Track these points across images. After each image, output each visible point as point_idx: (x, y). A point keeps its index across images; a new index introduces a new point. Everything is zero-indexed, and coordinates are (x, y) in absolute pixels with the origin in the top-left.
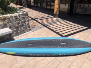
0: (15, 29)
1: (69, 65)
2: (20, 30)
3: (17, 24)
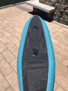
0: (59, 14)
2: (63, 18)
3: (63, 9)
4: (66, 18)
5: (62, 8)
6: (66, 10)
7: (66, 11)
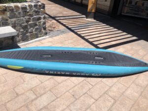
0: (22, 30)
1: (106, 90)
3: (25, 22)
4: (34, 30)
5: (23, 22)
6: (29, 21)
7: (30, 23)
